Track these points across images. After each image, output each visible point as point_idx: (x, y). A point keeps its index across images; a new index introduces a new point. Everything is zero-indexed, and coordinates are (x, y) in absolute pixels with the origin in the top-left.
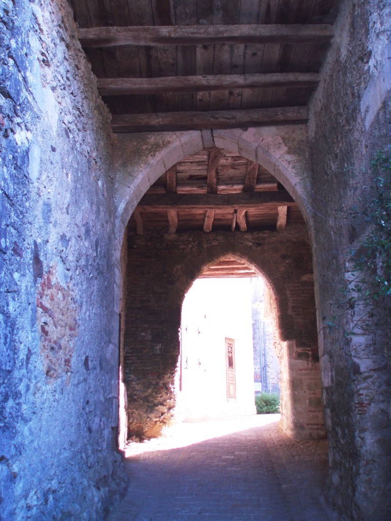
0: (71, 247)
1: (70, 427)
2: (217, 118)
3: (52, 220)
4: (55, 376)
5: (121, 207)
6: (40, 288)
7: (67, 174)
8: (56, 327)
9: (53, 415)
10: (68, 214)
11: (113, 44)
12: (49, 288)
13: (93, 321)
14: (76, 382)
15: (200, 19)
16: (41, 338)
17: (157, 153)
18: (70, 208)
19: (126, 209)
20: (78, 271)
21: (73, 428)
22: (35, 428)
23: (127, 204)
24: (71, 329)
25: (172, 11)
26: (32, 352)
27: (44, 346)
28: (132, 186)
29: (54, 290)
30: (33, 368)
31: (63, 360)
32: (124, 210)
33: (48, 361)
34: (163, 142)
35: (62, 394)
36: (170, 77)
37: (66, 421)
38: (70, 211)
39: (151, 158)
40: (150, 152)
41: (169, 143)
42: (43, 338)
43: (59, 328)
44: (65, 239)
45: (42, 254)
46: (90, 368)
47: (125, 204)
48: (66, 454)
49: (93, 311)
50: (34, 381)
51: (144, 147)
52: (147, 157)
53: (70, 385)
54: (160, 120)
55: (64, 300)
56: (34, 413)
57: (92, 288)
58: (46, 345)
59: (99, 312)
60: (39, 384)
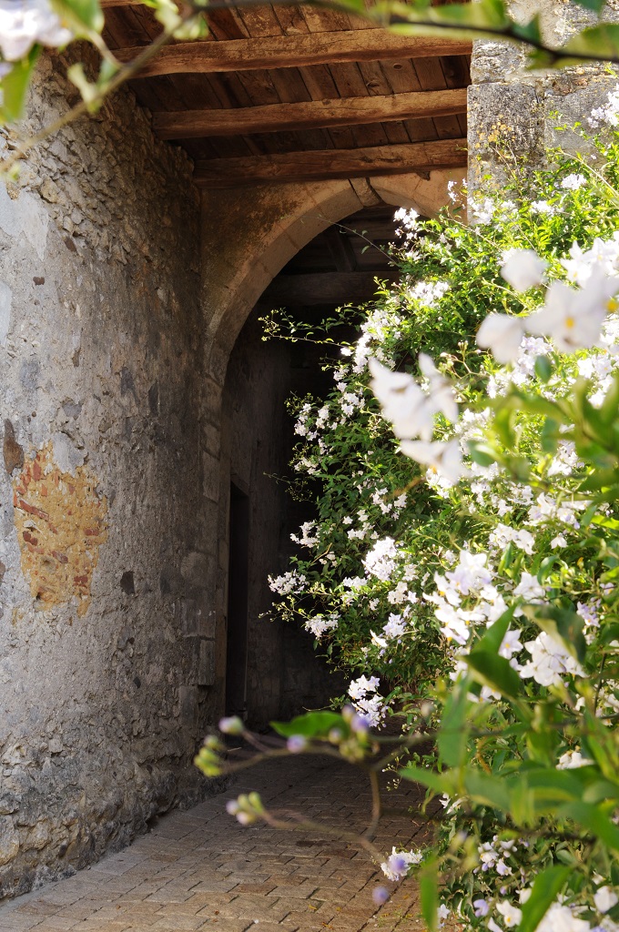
0: (86, 414)
1: (88, 673)
2: (371, 161)
3: (42, 383)
4: (53, 599)
5: (215, 321)
6: (20, 483)
7: (73, 308)
8: (55, 532)
9: (50, 652)
10: (76, 364)
11: (155, 73)
12: (37, 480)
13: (144, 517)
14: (101, 609)
15: (286, 28)
16: (22, 549)
17: (274, 224)
18: (82, 355)
19: (225, 324)
20: (104, 447)
21: (95, 674)
22: (16, 666)
23: (225, 316)
24: (88, 533)
25: (238, 21)
26: (7, 567)
27: (29, 559)
28: (232, 286)
29: (49, 483)
30: (9, 588)
31: (70, 578)
32: (220, 327)
33: (38, 580)
34: (285, 204)
35: (71, 625)
36: (270, 106)
37: (79, 663)
38: (81, 361)
39: (264, 234)
40: (263, 223)
41: (295, 206)
42: (26, 549)
43: (62, 533)
44: (71, 405)
45: (21, 436)
46: (136, 590)
47: (220, 317)
48: (82, 708)
49: (145, 503)
50: (11, 606)
51: (253, 215)
52: (257, 232)
53: (87, 613)
54: (275, 167)
55: (71, 493)
56: (13, 646)
57: (140, 466)
58: (33, 557)
59: (158, 502)
60: (21, 610)
